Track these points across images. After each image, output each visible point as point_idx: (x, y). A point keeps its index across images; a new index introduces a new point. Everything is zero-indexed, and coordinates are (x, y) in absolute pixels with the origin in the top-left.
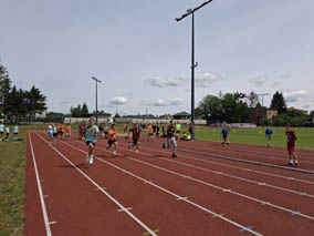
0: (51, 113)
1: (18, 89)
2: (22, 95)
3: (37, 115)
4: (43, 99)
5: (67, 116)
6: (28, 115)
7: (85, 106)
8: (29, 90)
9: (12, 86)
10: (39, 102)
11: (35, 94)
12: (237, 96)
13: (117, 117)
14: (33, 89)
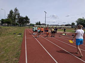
0: (31, 24)
2: (23, 18)
3: (27, 24)
4: (29, 19)
5: (35, 25)
6: (25, 24)
7: (40, 22)
8: (25, 17)
9: (20, 16)
11: (27, 18)
13: (48, 25)
14: (26, 16)
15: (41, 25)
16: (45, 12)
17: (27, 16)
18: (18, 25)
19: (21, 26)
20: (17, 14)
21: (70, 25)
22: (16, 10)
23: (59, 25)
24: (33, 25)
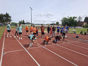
0: (13, 23)
4: (10, 17)
5: (18, 24)
6: (5, 23)
7: (23, 21)
8: (5, 14)
10: (9, 18)
11: (7, 15)
12: (74, 18)
13: (33, 24)
15: (25, 24)
17: (7, 13)
21: (55, 25)
23: (44, 25)
24: (16, 24)
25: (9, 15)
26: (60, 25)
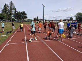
0: (29, 19)
1: (19, 12)
3: (25, 20)
4: (26, 15)
5: (33, 20)
9: (17, 11)
14: (23, 11)
15: (39, 20)
16: (43, 5)
18: (15, 20)
19: (18, 22)
20: (13, 9)
21: (68, 20)
22: (12, 4)
23: (57, 20)
24: (31, 21)
25: (25, 13)
26: (74, 21)
